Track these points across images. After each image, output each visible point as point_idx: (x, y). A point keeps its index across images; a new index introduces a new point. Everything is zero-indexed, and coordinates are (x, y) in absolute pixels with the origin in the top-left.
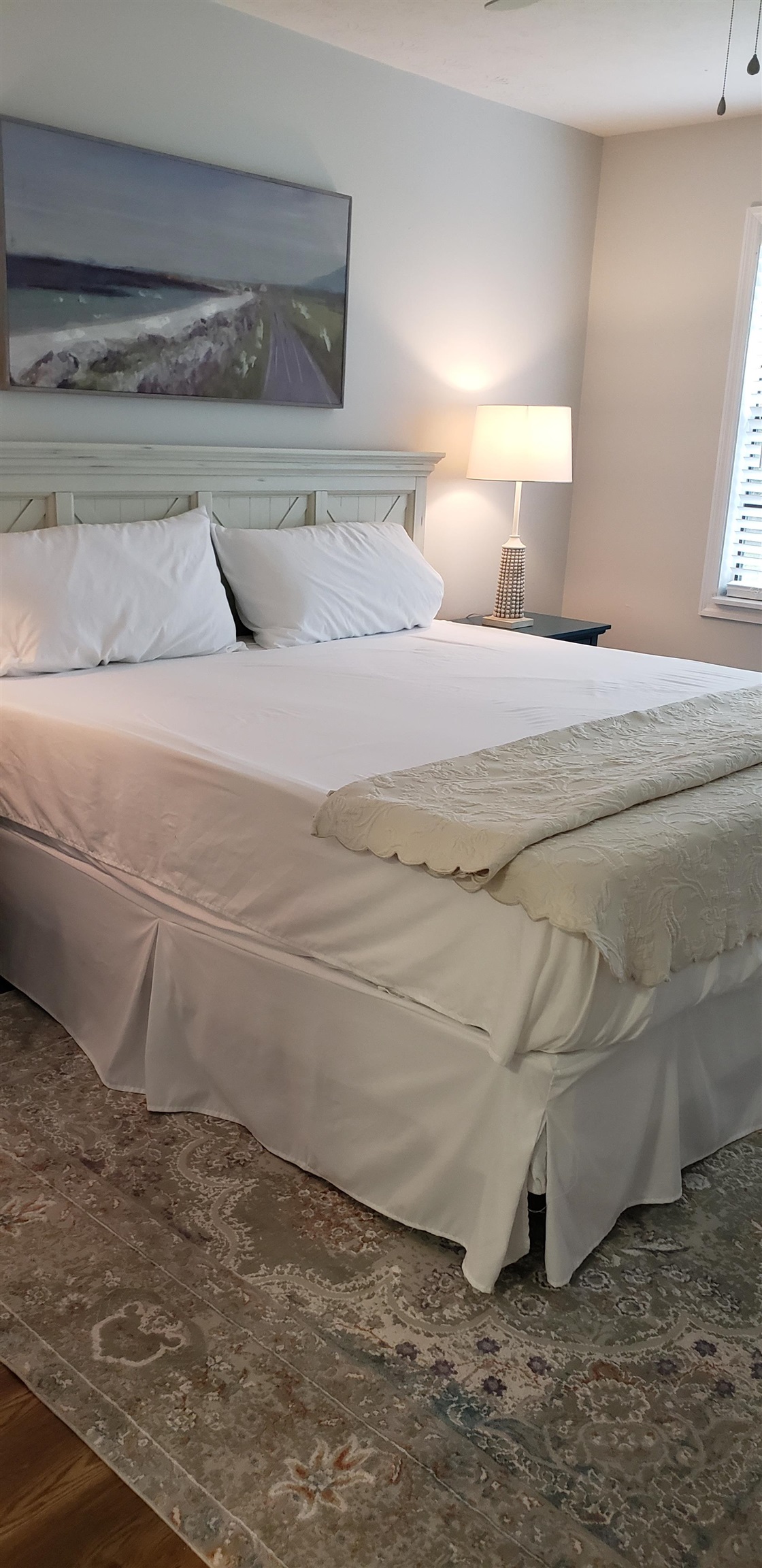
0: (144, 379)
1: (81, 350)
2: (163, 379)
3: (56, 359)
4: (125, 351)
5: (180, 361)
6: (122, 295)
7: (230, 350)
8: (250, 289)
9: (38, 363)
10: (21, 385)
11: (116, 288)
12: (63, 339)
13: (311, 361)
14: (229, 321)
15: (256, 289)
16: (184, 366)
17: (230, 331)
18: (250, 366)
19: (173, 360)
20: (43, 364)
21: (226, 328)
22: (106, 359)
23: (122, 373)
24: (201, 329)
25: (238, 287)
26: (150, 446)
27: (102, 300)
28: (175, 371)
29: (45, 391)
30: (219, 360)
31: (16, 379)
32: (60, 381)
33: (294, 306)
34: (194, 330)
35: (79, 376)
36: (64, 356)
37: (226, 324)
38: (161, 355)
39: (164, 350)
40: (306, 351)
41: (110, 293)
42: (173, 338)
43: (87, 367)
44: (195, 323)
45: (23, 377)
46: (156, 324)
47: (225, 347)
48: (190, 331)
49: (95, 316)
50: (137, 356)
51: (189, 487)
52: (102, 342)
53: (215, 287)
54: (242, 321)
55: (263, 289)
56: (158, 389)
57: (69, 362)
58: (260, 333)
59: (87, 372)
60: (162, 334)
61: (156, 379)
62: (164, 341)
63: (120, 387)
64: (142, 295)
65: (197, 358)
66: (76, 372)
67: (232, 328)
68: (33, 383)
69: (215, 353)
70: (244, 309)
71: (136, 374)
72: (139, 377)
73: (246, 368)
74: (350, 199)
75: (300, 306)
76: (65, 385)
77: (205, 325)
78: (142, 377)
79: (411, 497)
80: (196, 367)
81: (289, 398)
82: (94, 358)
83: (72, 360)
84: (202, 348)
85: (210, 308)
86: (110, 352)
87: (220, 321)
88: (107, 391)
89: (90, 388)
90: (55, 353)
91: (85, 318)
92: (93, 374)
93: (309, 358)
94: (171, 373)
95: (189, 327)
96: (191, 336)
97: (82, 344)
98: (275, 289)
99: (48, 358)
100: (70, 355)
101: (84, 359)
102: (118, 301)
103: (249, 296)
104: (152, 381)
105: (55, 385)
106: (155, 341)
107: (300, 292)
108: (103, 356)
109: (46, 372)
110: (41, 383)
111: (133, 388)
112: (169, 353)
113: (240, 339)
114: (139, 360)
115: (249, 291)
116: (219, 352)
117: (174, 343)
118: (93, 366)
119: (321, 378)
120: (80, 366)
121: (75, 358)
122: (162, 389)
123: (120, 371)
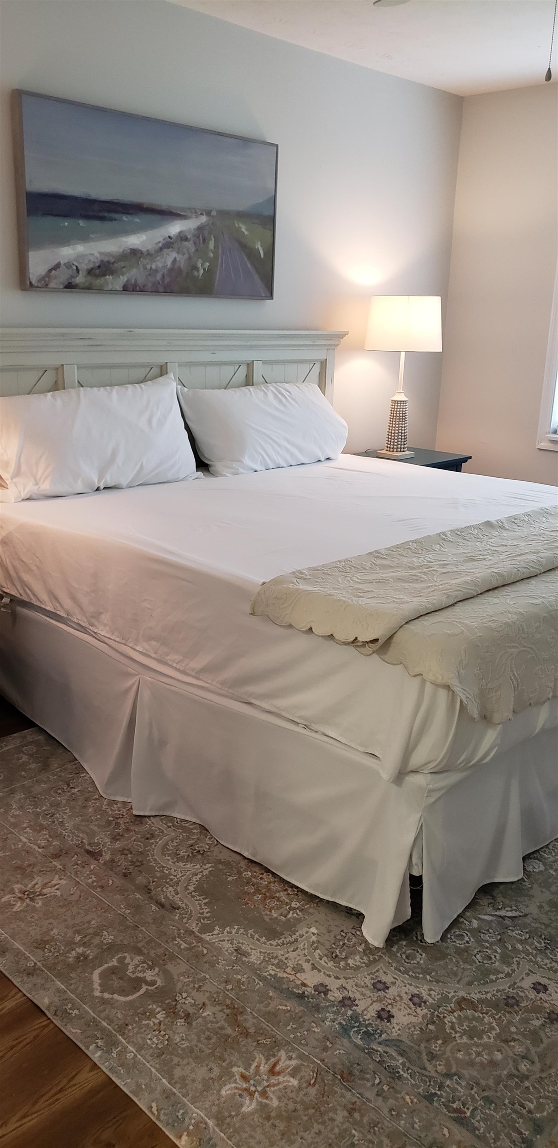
0: (127, 281)
1: (81, 261)
2: (141, 281)
3: (63, 267)
4: (113, 261)
5: (154, 267)
6: (111, 219)
7: (190, 258)
8: (204, 214)
9: (50, 271)
10: (38, 287)
11: (106, 214)
12: (68, 252)
13: (249, 266)
14: (189, 237)
15: (208, 213)
16: (156, 271)
17: (189, 245)
18: (204, 270)
19: (148, 267)
20: (53, 272)
21: (187, 243)
22: (99, 267)
23: (111, 277)
24: (169, 244)
25: (197, 213)
26: (132, 330)
27: (96, 224)
28: (150, 275)
29: (55, 290)
30: (182, 267)
31: (34, 282)
32: (66, 283)
33: (237, 225)
34: (164, 244)
35: (80, 279)
36: (69, 265)
37: (186, 239)
38: (140, 263)
39: (141, 259)
40: (245, 258)
41: (102, 219)
42: (148, 250)
43: (85, 273)
44: (164, 239)
45: (39, 281)
46: (135, 241)
47: (186, 256)
48: (160, 245)
49: (92, 236)
50: (122, 264)
51: (161, 359)
52: (97, 255)
53: (179, 213)
54: (198, 237)
55: (214, 213)
56: (138, 288)
57: (73, 270)
58: (211, 245)
59: (86, 276)
60: (141, 248)
61: (136, 281)
62: (142, 253)
63: (110, 287)
64: (125, 219)
65: (166, 264)
66: (77, 277)
67: (191, 242)
68: (47, 285)
69: (179, 261)
70: (200, 229)
71: (121, 277)
72: (123, 279)
73: (202, 271)
74: (277, 146)
75: (241, 225)
76: (70, 286)
77: (171, 241)
78: (126, 279)
79: (324, 364)
80: (166, 271)
81: (233, 293)
82: (91, 266)
83: (75, 268)
84: (170, 258)
85: (175, 228)
86: (102, 261)
87: (182, 237)
88: (101, 290)
89: (88, 288)
90: (62, 262)
91: (84, 238)
92: (89, 278)
93: (248, 263)
94: (146, 276)
95: (159, 242)
96: (161, 249)
97: (82, 256)
98: (223, 214)
99: (57, 266)
100: (73, 264)
101: (84, 267)
102: (107, 225)
103: (204, 219)
104: (133, 282)
105: (62, 286)
106: (135, 253)
107: (241, 216)
108: (97, 265)
109: (56, 278)
110: (52, 285)
111: (119, 287)
112: (145, 262)
113: (197, 250)
114: (124, 267)
115: (203, 215)
116: (182, 260)
117: (149, 254)
118: (90, 272)
119: (256, 277)
120: (80, 272)
121: (77, 266)
122: (140, 288)
123: (109, 275)
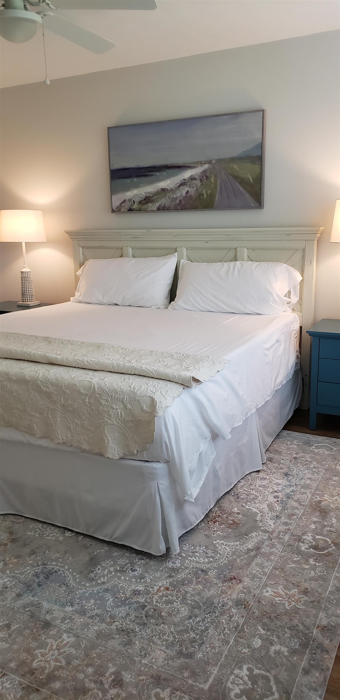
0: (159, 205)
1: (136, 197)
2: (167, 204)
3: (127, 201)
4: (152, 196)
5: (175, 197)
6: (151, 175)
7: (197, 189)
8: (207, 163)
9: (121, 204)
10: (116, 211)
11: (148, 173)
12: (129, 195)
13: (241, 189)
15: (210, 162)
16: (176, 198)
17: (198, 183)
18: (207, 195)
19: (172, 197)
20: (123, 204)
21: (195, 181)
22: (145, 199)
23: (151, 204)
24: (183, 184)
25: (201, 163)
27: (143, 179)
28: (172, 201)
29: (124, 212)
30: (192, 194)
31: (114, 209)
32: (129, 209)
33: (231, 166)
34: (180, 184)
35: (135, 206)
36: (130, 200)
37: (195, 179)
38: (166, 195)
39: (167, 193)
40: (238, 185)
41: (146, 176)
42: (171, 188)
43: (138, 203)
44: (180, 181)
45: (116, 209)
46: (163, 184)
47: (195, 188)
48: (178, 184)
49: (140, 185)
50: (157, 197)
51: (174, 245)
52: (143, 194)
53: (190, 165)
54: (203, 177)
55: (214, 162)
56: (165, 208)
57: (132, 202)
58: (212, 180)
59: (138, 205)
60: (167, 188)
62: (167, 190)
63: (150, 209)
64: (158, 174)
65: (182, 194)
66: (134, 205)
67: (198, 180)
68: (120, 210)
69: (190, 192)
70: (204, 172)
72: (157, 205)
73: (205, 196)
74: (263, 111)
75: (234, 165)
76: (130, 210)
77: (185, 181)
78: (159, 204)
79: (304, 250)
80: (182, 198)
82: (141, 199)
83: (132, 201)
84: (184, 191)
85: (187, 174)
86: (146, 197)
87: (192, 178)
88: (146, 211)
89: (139, 210)
90: (127, 199)
91: (137, 186)
92: (140, 205)
93: (240, 187)
94: (171, 202)
96: (179, 187)
97: (136, 195)
98: (219, 161)
99: (125, 201)
100: (132, 200)
101: (137, 200)
102: (148, 178)
103: (206, 166)
104: (163, 205)
105: (127, 210)
106: (164, 190)
107: (233, 160)
108: (144, 199)
109: (124, 206)
110: (122, 210)
111: (155, 209)
112: (169, 195)
113: (202, 184)
114: (158, 198)
115: (206, 164)
116: (192, 191)
117: (171, 190)
118: (140, 202)
119: (248, 196)
120: (135, 203)
121: (133, 200)
122: (167, 208)
123: (150, 203)
